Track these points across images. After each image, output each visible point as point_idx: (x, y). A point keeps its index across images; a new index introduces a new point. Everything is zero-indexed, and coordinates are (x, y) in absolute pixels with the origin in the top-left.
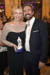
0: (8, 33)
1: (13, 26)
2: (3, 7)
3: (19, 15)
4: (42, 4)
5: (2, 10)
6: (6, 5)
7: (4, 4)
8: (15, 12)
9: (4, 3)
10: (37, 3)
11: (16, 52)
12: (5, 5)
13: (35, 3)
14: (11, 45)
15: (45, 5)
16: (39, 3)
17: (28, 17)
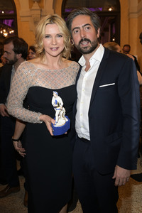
0: (27, 89)
1: (43, 71)
2: (11, 21)
3: (56, 41)
4: (120, 12)
5: (7, 31)
6: (21, 15)
7: (15, 15)
8: (43, 33)
9: (15, 10)
10: (105, 10)
11: (52, 134)
12: (18, 17)
13: (101, 9)
14: (36, 119)
15: (129, 15)
16: (110, 10)
17: (86, 48)
